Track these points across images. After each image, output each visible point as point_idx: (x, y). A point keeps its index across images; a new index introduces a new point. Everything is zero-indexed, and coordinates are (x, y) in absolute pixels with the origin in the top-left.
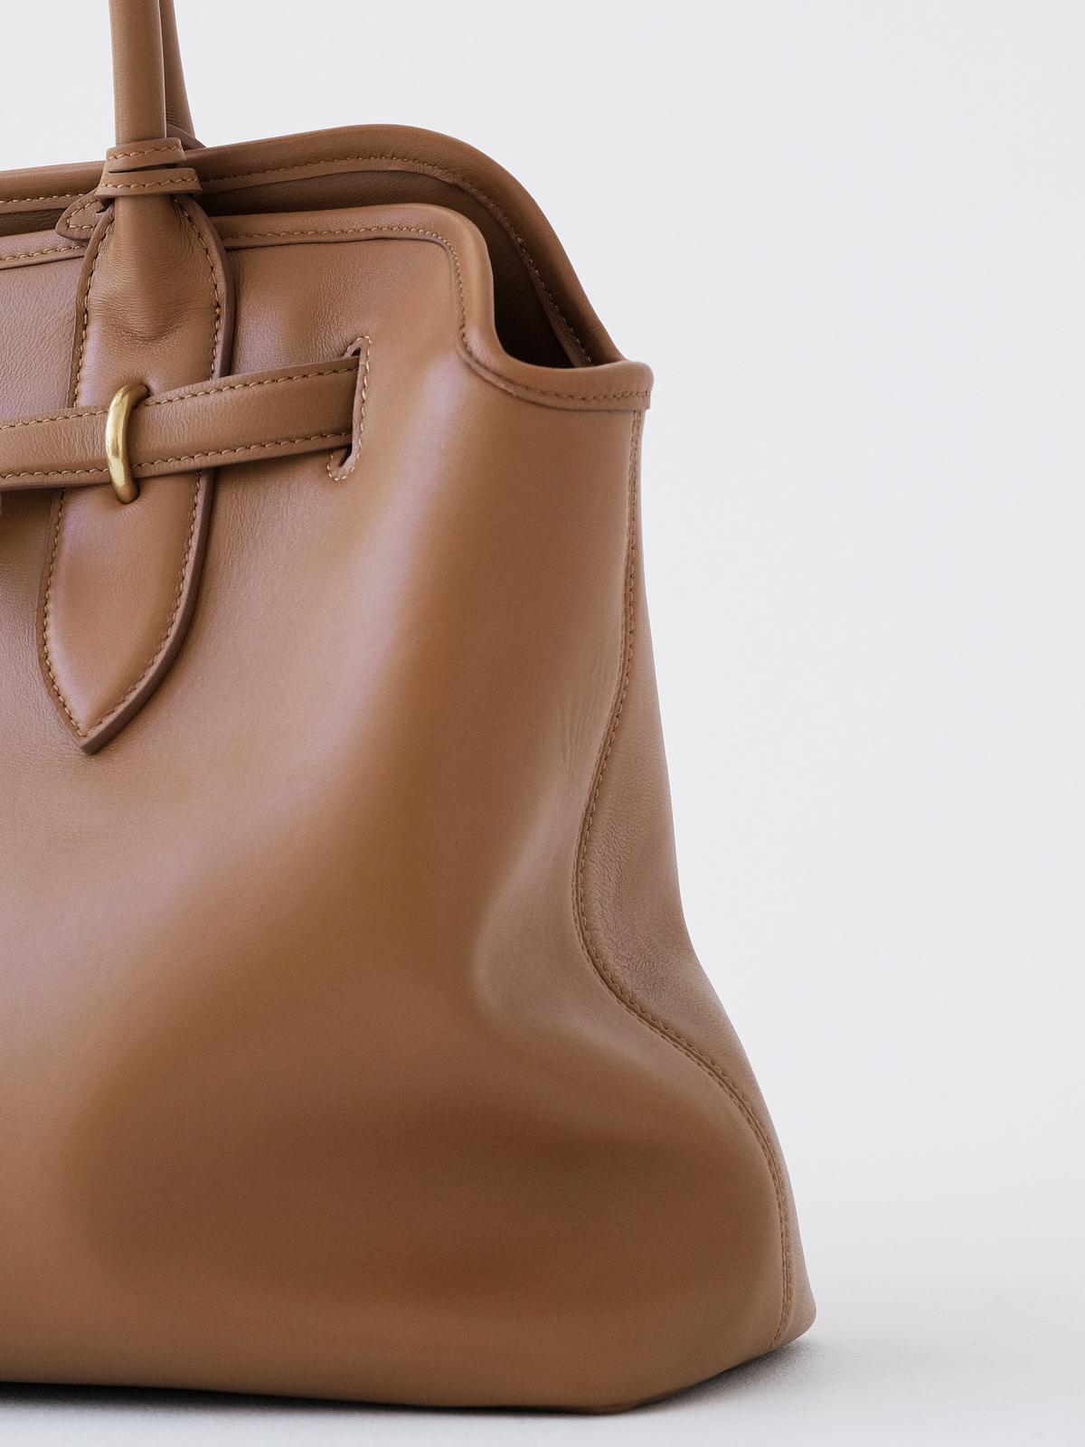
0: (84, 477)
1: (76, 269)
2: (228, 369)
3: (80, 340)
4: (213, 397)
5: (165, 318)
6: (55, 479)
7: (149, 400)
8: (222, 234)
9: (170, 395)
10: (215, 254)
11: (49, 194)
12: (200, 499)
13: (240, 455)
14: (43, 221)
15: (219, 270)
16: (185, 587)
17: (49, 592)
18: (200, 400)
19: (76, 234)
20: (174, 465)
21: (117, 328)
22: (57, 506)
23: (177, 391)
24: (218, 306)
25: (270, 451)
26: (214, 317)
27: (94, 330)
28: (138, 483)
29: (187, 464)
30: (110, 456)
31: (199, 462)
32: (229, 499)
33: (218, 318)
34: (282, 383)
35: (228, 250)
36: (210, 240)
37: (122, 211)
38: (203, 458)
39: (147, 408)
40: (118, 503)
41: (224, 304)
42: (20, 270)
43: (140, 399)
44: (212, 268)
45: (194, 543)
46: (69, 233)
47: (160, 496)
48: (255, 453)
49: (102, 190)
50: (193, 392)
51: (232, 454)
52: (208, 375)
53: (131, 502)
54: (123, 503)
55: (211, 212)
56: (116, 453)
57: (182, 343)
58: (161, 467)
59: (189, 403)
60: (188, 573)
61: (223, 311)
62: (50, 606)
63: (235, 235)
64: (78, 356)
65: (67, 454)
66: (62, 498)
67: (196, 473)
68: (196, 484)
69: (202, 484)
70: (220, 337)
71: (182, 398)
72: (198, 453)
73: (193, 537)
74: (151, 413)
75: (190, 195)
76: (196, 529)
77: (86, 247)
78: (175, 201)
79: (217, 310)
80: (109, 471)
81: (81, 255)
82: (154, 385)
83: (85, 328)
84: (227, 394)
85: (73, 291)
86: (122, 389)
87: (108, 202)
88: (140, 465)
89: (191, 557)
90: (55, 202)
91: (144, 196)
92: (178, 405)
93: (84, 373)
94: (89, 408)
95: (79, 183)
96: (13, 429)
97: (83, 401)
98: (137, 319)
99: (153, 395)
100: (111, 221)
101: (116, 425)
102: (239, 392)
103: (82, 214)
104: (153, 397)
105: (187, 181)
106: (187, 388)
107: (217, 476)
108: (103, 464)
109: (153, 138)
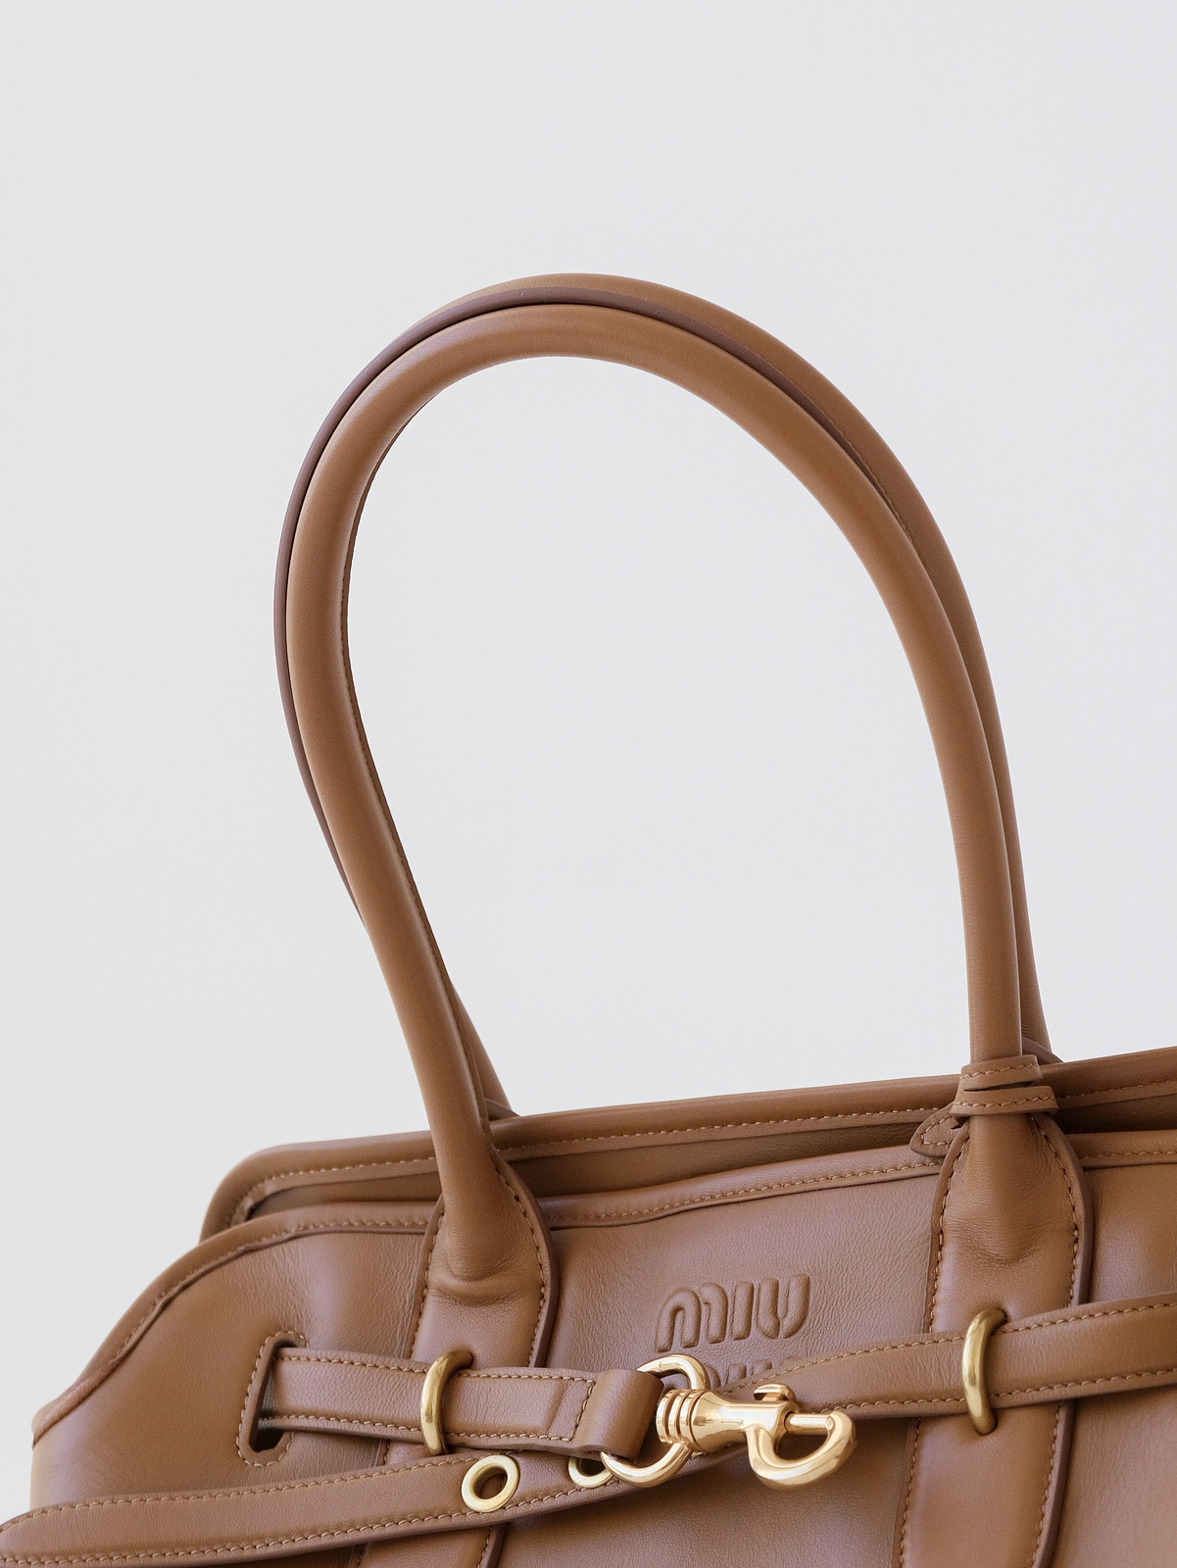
0: (941, 1407)
1: (930, 1187)
2: (1087, 1296)
3: (935, 1262)
4: (1073, 1325)
5: (1023, 1241)
6: (910, 1408)
7: (1007, 1327)
8: (1079, 1153)
9: (1030, 1321)
10: (1072, 1174)
11: (902, 1108)
12: (1060, 1432)
13: (1100, 1387)
14: (897, 1135)
15: (1077, 1190)
16: (1045, 1525)
17: (905, 1527)
18: (1059, 1328)
19: (931, 1150)
20: (1032, 1396)
21: (973, 1250)
22: (913, 1436)
23: (1035, 1318)
24: (1076, 1228)
25: (1131, 1383)
26: (1072, 1239)
27: (949, 1251)
28: (995, 1414)
29: (1045, 1394)
30: (967, 1385)
31: (1058, 1393)
32: (1091, 1431)
33: (1076, 1241)
34: (1142, 1312)
35: (1085, 1169)
36: (1067, 1159)
37: (977, 1129)
38: (1062, 1389)
39: (1004, 1335)
40: (975, 1434)
41: (1082, 1227)
42: (873, 1187)
43: (997, 1327)
44: (1070, 1189)
45: (1054, 1478)
46: (923, 1150)
47: (1018, 1428)
48: (1115, 1385)
49: (958, 1107)
50: (1051, 1319)
51: (1092, 1385)
52: (1066, 1302)
53: (990, 1433)
54: (981, 1434)
55: (1067, 1129)
56: (973, 1382)
57: (1040, 1267)
58: (1018, 1398)
59: (1047, 1330)
60: (1048, 1510)
61: (1082, 1234)
62: (906, 1542)
63: (1092, 1154)
64: (933, 1278)
65: (923, 1382)
66: (918, 1427)
67: (1055, 1405)
68: (1055, 1417)
69: (1062, 1416)
70: (1079, 1261)
71: (1040, 1326)
72: (1057, 1384)
73: (1053, 1472)
74: (1009, 1340)
75: (1046, 1113)
76: (1056, 1463)
77: (942, 1164)
78: (1031, 1120)
79: (1076, 1233)
80: (965, 1401)
81: (937, 1172)
82: (1012, 1310)
83: (940, 1248)
84: (1087, 1322)
85: (928, 1210)
86: (979, 1316)
87: (963, 1120)
88: (998, 1395)
89: (1051, 1493)
90: (909, 1115)
91: (1000, 1115)
92: (1035, 1332)
93: (940, 1296)
94: (945, 1333)
95: (935, 1096)
96: (867, 1354)
97: (939, 1325)
98: (994, 1242)
99: (1011, 1321)
100: (966, 1139)
101: (973, 1352)
102: (1098, 1320)
103: (936, 1131)
104: (1010, 1324)
105: (1043, 1099)
106: (1046, 1315)
107: (1076, 1408)
108: (959, 1394)
109: (1008, 1056)
